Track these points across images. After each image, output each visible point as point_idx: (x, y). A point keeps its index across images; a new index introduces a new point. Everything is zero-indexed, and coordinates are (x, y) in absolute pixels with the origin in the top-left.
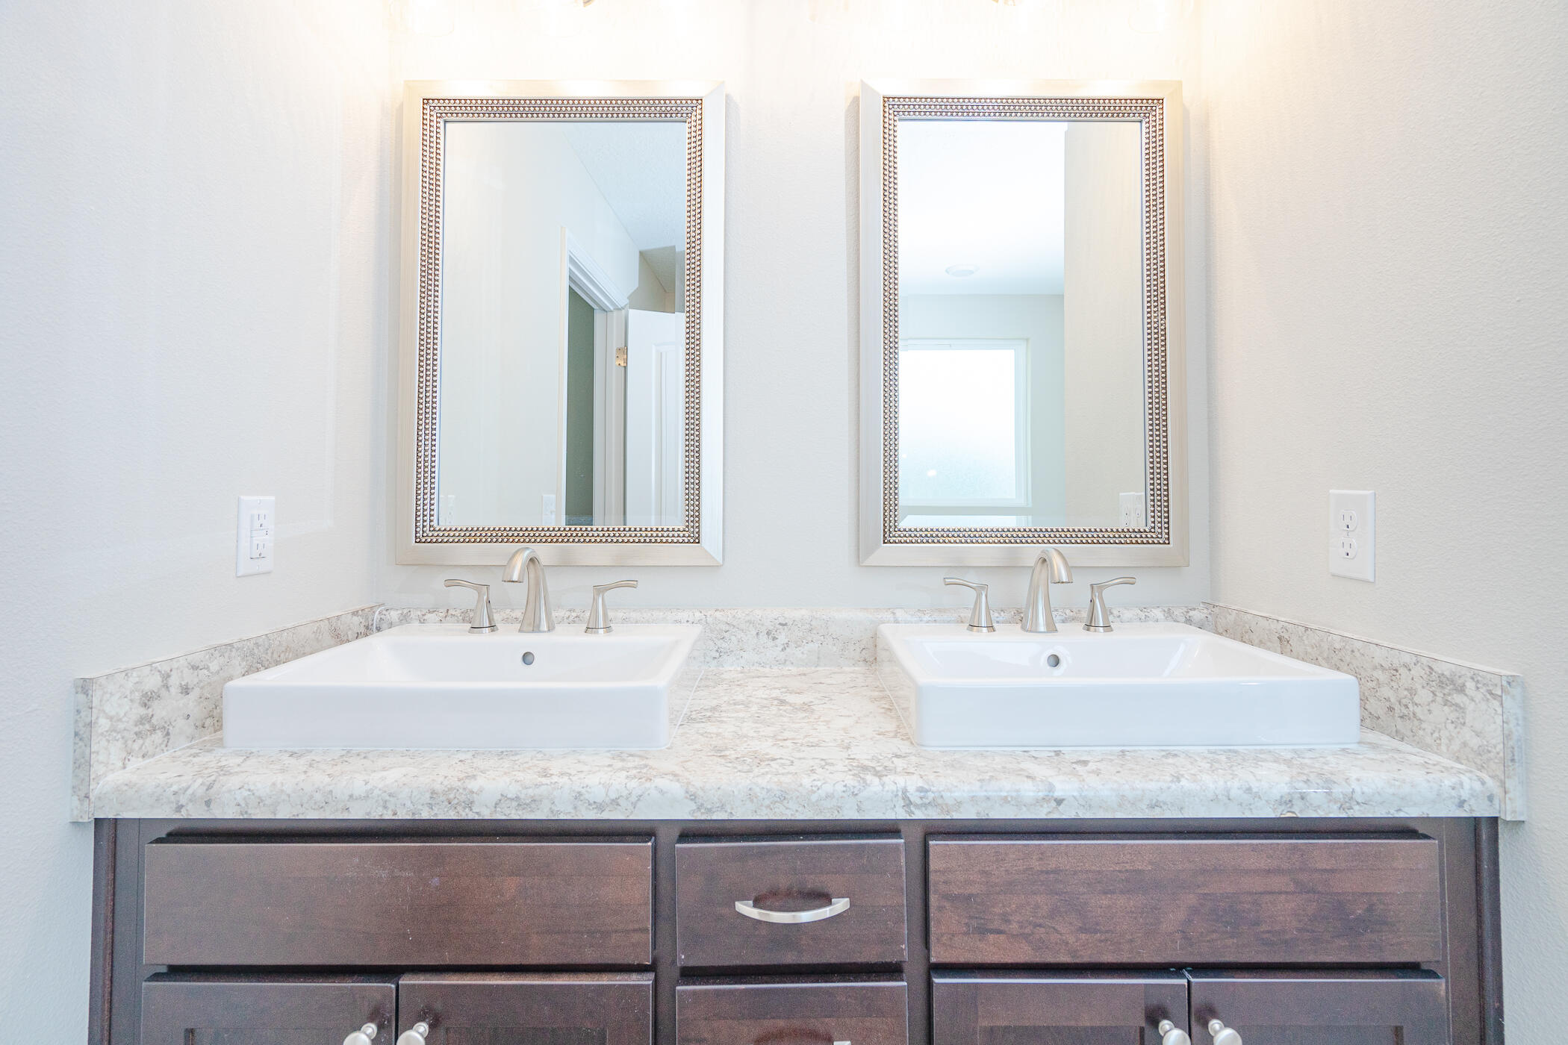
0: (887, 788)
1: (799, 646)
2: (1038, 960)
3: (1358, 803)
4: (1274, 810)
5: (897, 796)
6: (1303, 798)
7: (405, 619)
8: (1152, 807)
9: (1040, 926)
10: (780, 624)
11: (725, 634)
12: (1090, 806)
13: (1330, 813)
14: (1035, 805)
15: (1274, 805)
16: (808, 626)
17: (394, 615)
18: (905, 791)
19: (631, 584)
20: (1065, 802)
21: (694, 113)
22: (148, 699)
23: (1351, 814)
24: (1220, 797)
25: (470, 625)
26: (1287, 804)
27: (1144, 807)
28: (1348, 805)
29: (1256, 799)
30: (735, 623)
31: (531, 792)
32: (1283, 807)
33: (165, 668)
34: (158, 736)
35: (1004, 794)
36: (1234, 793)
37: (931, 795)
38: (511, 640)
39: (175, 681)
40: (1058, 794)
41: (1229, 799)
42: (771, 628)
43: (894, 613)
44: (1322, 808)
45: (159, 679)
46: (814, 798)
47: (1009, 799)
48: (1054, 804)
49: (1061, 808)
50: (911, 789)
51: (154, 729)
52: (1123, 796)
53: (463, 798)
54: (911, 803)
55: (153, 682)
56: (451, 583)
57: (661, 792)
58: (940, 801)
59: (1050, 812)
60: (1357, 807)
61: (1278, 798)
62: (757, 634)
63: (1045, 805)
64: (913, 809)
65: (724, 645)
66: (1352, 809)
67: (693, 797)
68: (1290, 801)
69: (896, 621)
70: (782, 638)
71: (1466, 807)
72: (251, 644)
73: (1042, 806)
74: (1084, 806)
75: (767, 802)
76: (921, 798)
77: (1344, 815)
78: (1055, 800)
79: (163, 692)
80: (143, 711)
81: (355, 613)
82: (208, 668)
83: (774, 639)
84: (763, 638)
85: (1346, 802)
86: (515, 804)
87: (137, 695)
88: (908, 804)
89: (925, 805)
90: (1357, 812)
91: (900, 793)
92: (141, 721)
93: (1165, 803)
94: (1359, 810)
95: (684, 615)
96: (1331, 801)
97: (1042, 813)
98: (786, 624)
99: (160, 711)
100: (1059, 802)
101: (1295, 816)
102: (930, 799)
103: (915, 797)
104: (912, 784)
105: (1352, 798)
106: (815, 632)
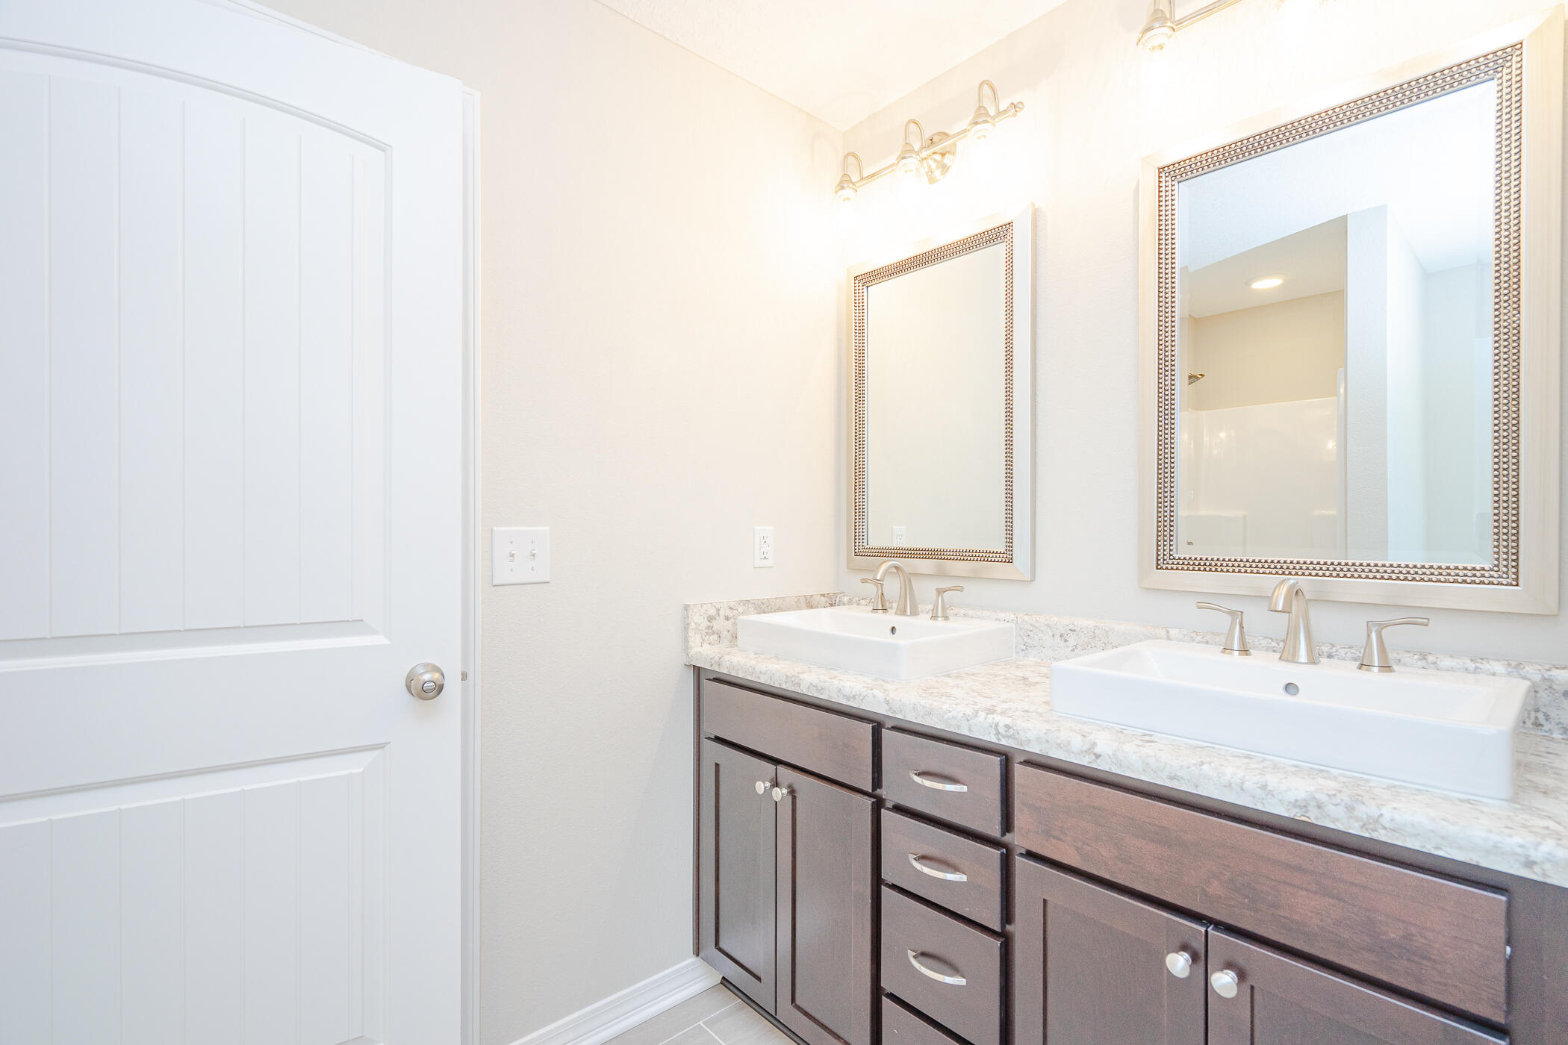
0: (987, 720)
1: (1085, 649)
2: (1084, 868)
3: (1384, 828)
4: (1288, 810)
5: (991, 726)
6: (1319, 807)
7: (850, 602)
8: (1172, 778)
9: (1087, 844)
10: (1070, 630)
11: (1030, 633)
12: (1121, 765)
13: (1350, 828)
14: (1079, 754)
15: (1287, 806)
16: (1092, 634)
17: (846, 599)
18: (997, 725)
19: (961, 589)
20: (1102, 758)
21: (1008, 234)
22: (711, 619)
23: (1375, 835)
24: (1233, 785)
25: (872, 608)
26: (1302, 808)
27: (1165, 777)
28: (1372, 826)
29: (1269, 796)
30: (1037, 626)
31: (821, 684)
32: (1298, 810)
33: (718, 606)
34: (715, 637)
35: (1059, 741)
36: (1248, 785)
37: (1012, 731)
38: (891, 618)
39: (722, 612)
40: (1097, 750)
41: (1242, 789)
42: (1064, 632)
43: (1168, 632)
44: (1337, 819)
45: (715, 610)
46: (946, 717)
47: (1062, 746)
48: (1094, 757)
49: (1098, 761)
50: (1001, 725)
51: (713, 633)
52: (1147, 764)
53: (797, 681)
54: (999, 733)
55: (713, 612)
56: (864, 581)
57: (874, 697)
58: (1017, 736)
59: (1090, 762)
60: (1383, 832)
61: (1292, 801)
62: (1053, 636)
63: (1087, 756)
64: (1001, 737)
65: (1029, 641)
66: (1377, 831)
67: (887, 702)
68: (1305, 806)
69: (1169, 638)
70: (1072, 642)
71: (1536, 869)
72: (759, 603)
73: (1085, 756)
74: (1116, 764)
75: (922, 714)
76: (1006, 731)
77: (1367, 835)
78: (1095, 754)
79: (717, 617)
80: (709, 623)
81: (823, 595)
82: (737, 610)
83: (1066, 641)
84: (1057, 639)
85: (1370, 823)
86: (815, 689)
87: (706, 616)
88: (998, 733)
89: (1009, 737)
90: (1382, 836)
91: (994, 725)
92: (708, 628)
93: (1182, 778)
94: (1386, 835)
95: (1002, 616)
96: (1351, 817)
97: (1085, 761)
98: (1074, 631)
99: (716, 625)
100: (1098, 756)
101: (1309, 821)
102: (1011, 733)
103: (1002, 731)
104: (1002, 721)
105: (1377, 821)
106: (1097, 639)
